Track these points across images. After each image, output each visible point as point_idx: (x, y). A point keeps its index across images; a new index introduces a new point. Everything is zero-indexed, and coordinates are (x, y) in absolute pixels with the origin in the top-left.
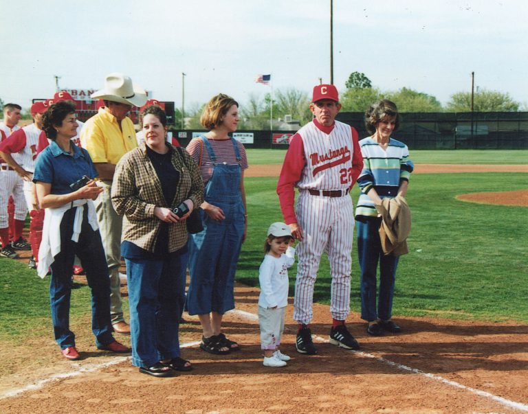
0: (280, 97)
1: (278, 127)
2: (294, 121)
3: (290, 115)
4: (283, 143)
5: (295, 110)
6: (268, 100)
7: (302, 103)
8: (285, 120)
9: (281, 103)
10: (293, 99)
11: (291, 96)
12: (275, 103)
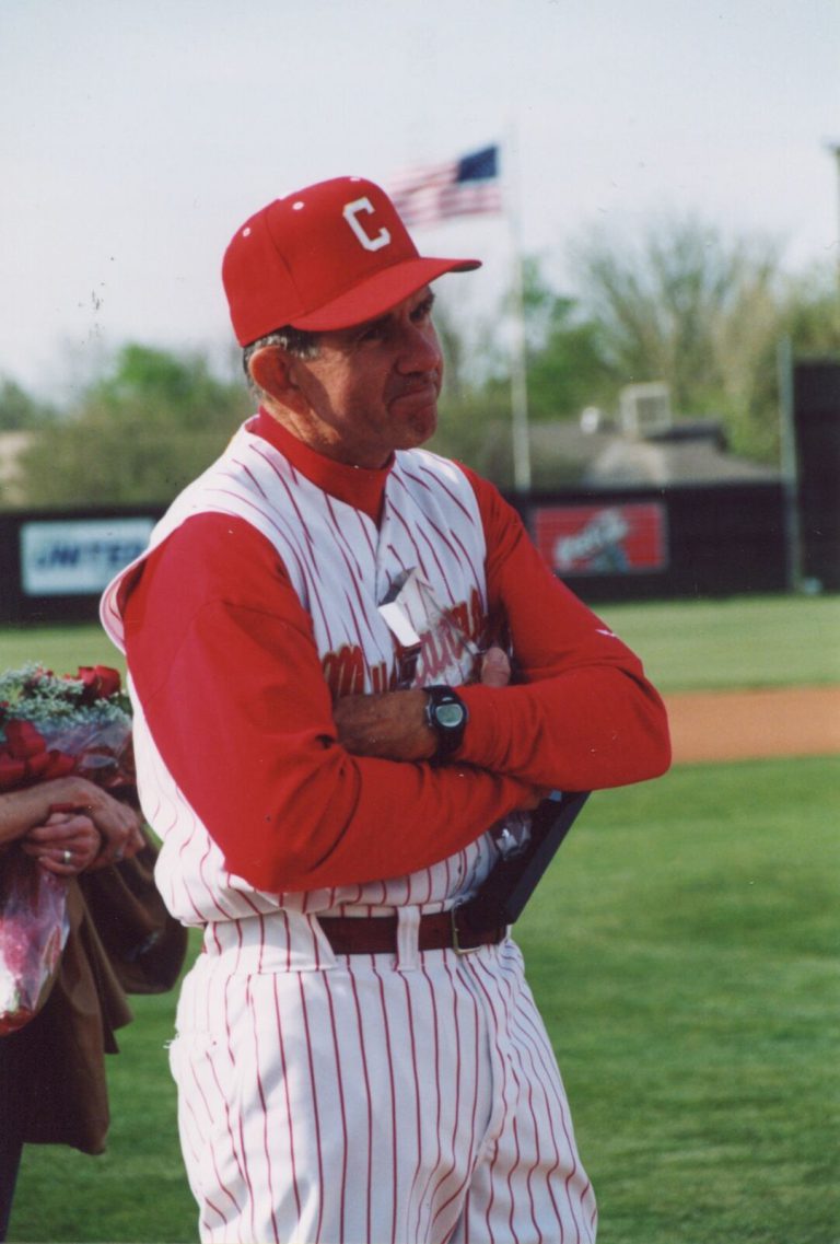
0: (603, 272)
1: (581, 469)
2: (688, 421)
3: (657, 390)
4: (599, 565)
5: (693, 353)
6: (530, 298)
7: (746, 306)
8: (629, 420)
9: (610, 315)
10: (683, 285)
11: (674, 266)
12: (579, 317)
